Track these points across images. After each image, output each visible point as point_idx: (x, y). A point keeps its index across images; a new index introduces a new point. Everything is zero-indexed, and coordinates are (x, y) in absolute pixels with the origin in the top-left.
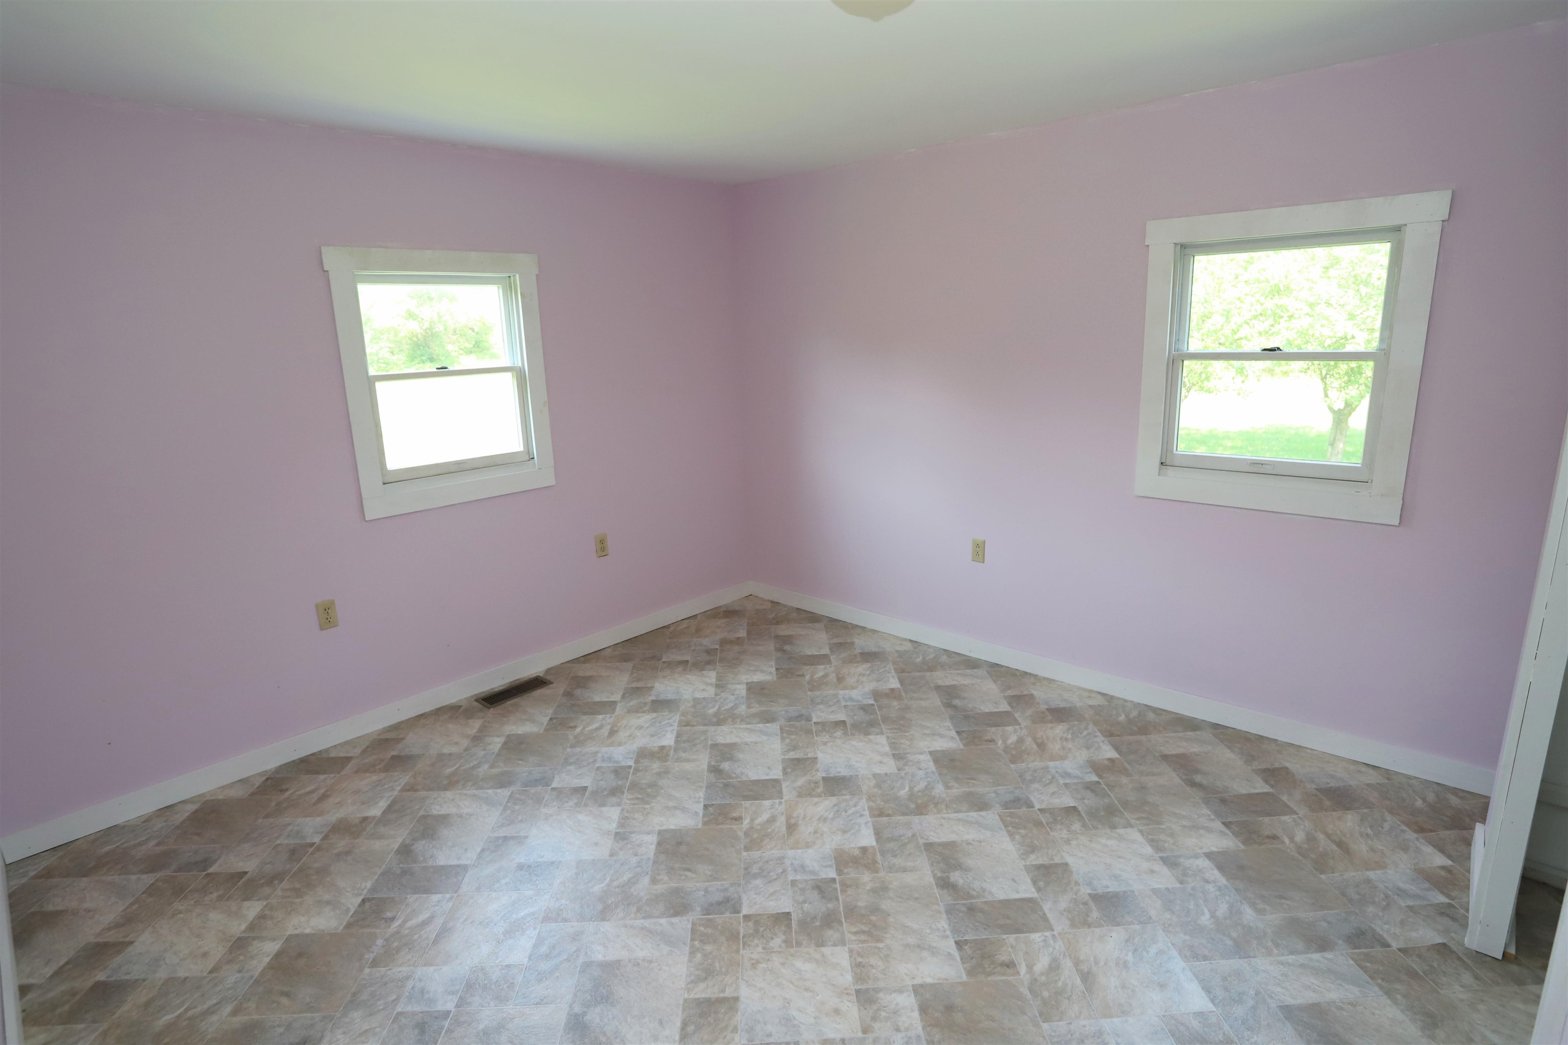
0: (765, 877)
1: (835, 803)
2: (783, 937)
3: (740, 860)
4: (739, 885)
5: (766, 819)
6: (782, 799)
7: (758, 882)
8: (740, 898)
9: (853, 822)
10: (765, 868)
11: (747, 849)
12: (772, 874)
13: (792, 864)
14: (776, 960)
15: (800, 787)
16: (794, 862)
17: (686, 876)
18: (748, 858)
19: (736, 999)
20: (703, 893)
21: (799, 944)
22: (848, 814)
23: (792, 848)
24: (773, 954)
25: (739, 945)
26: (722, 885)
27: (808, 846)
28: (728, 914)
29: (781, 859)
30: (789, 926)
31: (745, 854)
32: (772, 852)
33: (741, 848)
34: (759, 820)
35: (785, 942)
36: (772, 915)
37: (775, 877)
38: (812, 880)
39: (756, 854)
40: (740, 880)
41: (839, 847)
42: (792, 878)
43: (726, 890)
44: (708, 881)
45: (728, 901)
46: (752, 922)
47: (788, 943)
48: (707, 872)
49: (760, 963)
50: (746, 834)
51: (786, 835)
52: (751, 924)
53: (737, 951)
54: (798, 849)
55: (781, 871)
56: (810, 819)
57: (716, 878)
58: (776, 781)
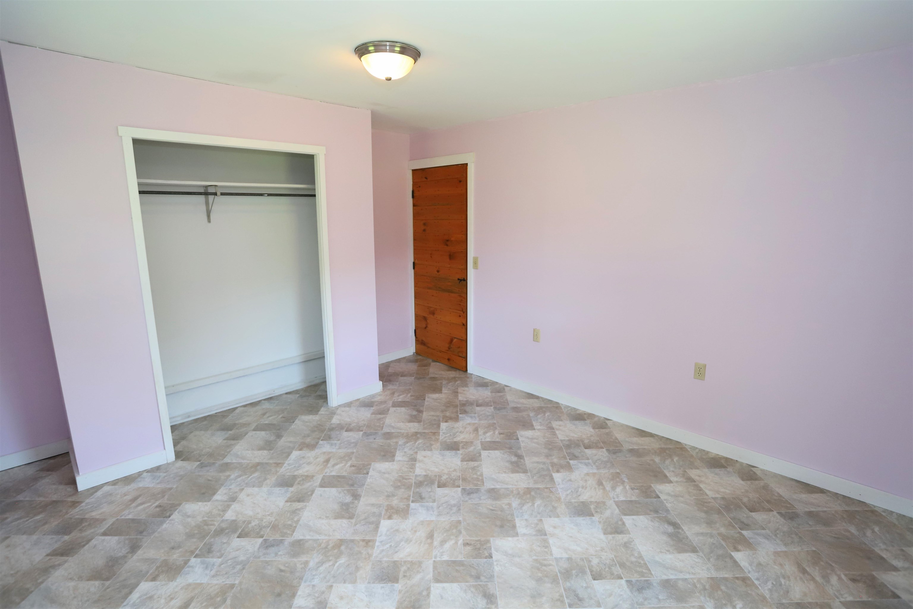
0: (449, 505)
1: (396, 554)
2: (442, 478)
3: (463, 515)
4: (463, 501)
5: (447, 543)
6: (434, 561)
7: (453, 502)
8: (462, 495)
9: (389, 537)
10: (449, 510)
11: (459, 522)
12: (445, 506)
13: (433, 511)
14: (446, 471)
15: (418, 572)
16: (432, 513)
17: (493, 507)
18: (459, 516)
19: (462, 461)
20: (482, 498)
21: (436, 476)
22: (390, 544)
23: (432, 521)
24: (447, 473)
25: (461, 477)
26: (472, 501)
27: (422, 523)
28: (468, 488)
29: (439, 515)
30: (439, 482)
31: (461, 519)
32: (444, 519)
33: (463, 522)
34: (452, 542)
35: (441, 477)
36: (446, 487)
37: (444, 505)
38: (424, 503)
39: (454, 518)
40: (462, 503)
41: (404, 520)
42: (435, 504)
43: (470, 499)
44: (480, 503)
45: (468, 494)
46: (456, 485)
47: (440, 476)
48: (481, 508)
49: (453, 471)
50: (460, 532)
51: (435, 530)
52: (457, 484)
53: (462, 475)
54: (428, 521)
55: (440, 508)
56: (416, 542)
57: (476, 505)
58: (437, 581)
